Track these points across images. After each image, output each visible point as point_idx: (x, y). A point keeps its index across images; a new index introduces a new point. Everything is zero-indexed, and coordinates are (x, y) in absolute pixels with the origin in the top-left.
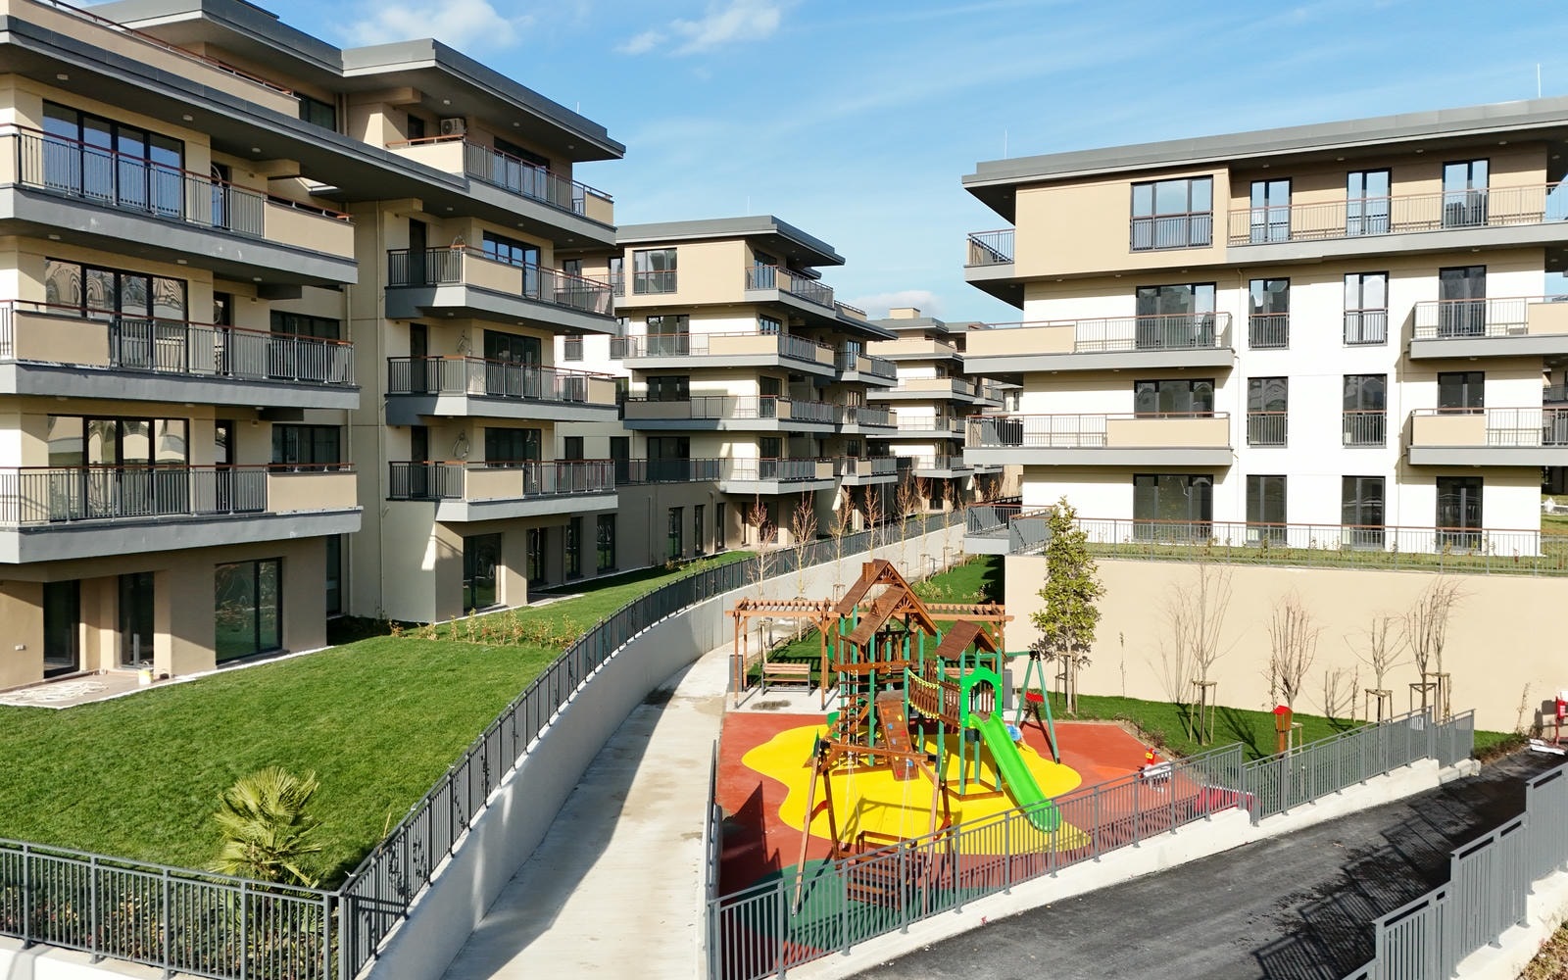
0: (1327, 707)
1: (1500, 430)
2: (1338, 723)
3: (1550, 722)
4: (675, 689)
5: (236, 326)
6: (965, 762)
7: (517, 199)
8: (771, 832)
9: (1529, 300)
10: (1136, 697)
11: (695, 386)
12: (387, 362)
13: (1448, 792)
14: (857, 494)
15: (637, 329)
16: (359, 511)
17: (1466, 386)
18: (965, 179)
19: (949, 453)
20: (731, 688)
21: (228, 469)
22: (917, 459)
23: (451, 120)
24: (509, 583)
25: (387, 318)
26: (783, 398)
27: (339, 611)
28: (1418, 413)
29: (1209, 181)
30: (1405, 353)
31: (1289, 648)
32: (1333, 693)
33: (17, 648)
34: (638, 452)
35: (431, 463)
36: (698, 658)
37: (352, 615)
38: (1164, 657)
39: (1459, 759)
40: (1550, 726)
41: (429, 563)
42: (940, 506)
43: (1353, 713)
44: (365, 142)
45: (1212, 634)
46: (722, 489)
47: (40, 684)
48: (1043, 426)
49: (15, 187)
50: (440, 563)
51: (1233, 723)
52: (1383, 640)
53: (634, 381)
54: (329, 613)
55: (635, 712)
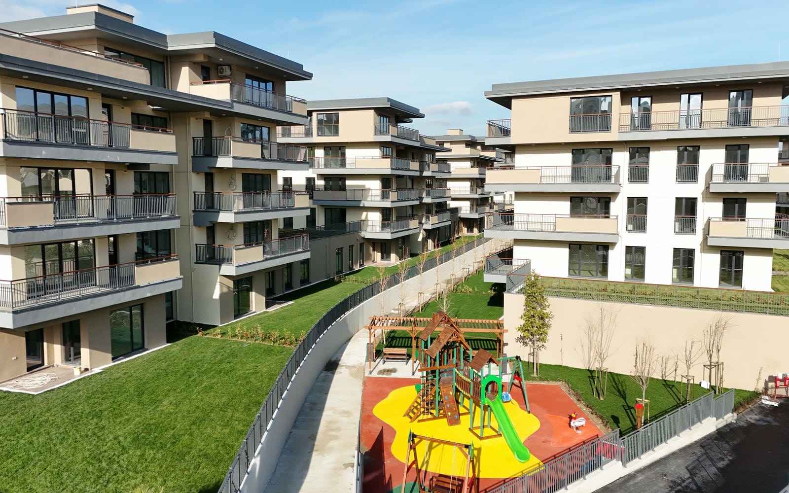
0: (662, 375)
1: (753, 228)
2: (668, 383)
3: (772, 386)
4: (340, 360)
5: (118, 194)
6: (483, 412)
7: (258, 109)
8: (387, 462)
9: (770, 165)
10: (568, 366)
11: (349, 183)
12: (193, 194)
13: (721, 435)
14: (430, 233)
15: (320, 153)
16: (181, 278)
17: (737, 205)
18: (486, 93)
19: (477, 205)
20: (367, 360)
21: (115, 266)
22: (461, 208)
23: (223, 67)
24: (256, 301)
25: (193, 172)
26: (393, 190)
27: (172, 318)
28: (713, 219)
29: (610, 98)
30: (707, 188)
31: (644, 364)
32: (665, 368)
33: (13, 359)
34: (320, 221)
35: (216, 245)
36: (350, 339)
37: (178, 319)
38: (582, 346)
39: (726, 414)
40: (772, 388)
41: (216, 295)
42: (472, 231)
43: (675, 378)
44: (177, 91)
45: (606, 345)
46: (362, 236)
47: (25, 375)
48: (524, 218)
49: (4, 141)
50: (222, 295)
51: (616, 383)
52: (690, 352)
53: (318, 179)
54: (167, 319)
55: (320, 377)
